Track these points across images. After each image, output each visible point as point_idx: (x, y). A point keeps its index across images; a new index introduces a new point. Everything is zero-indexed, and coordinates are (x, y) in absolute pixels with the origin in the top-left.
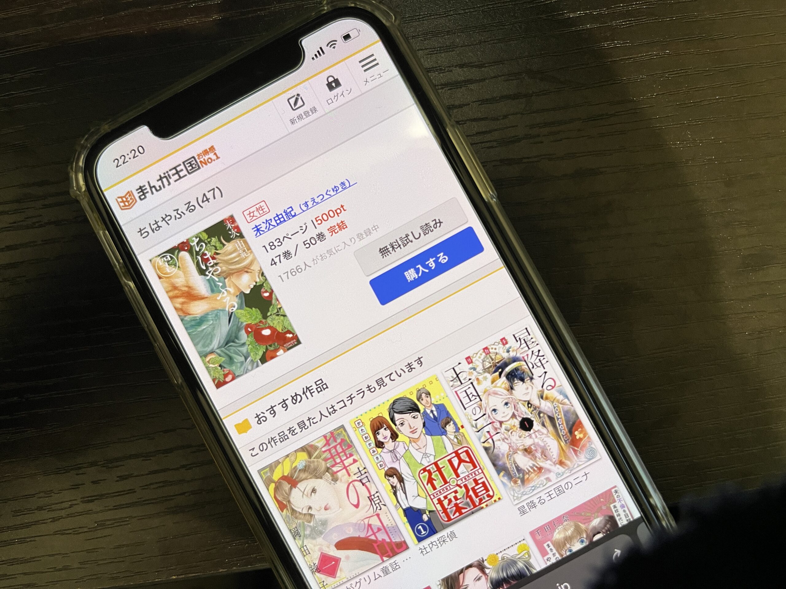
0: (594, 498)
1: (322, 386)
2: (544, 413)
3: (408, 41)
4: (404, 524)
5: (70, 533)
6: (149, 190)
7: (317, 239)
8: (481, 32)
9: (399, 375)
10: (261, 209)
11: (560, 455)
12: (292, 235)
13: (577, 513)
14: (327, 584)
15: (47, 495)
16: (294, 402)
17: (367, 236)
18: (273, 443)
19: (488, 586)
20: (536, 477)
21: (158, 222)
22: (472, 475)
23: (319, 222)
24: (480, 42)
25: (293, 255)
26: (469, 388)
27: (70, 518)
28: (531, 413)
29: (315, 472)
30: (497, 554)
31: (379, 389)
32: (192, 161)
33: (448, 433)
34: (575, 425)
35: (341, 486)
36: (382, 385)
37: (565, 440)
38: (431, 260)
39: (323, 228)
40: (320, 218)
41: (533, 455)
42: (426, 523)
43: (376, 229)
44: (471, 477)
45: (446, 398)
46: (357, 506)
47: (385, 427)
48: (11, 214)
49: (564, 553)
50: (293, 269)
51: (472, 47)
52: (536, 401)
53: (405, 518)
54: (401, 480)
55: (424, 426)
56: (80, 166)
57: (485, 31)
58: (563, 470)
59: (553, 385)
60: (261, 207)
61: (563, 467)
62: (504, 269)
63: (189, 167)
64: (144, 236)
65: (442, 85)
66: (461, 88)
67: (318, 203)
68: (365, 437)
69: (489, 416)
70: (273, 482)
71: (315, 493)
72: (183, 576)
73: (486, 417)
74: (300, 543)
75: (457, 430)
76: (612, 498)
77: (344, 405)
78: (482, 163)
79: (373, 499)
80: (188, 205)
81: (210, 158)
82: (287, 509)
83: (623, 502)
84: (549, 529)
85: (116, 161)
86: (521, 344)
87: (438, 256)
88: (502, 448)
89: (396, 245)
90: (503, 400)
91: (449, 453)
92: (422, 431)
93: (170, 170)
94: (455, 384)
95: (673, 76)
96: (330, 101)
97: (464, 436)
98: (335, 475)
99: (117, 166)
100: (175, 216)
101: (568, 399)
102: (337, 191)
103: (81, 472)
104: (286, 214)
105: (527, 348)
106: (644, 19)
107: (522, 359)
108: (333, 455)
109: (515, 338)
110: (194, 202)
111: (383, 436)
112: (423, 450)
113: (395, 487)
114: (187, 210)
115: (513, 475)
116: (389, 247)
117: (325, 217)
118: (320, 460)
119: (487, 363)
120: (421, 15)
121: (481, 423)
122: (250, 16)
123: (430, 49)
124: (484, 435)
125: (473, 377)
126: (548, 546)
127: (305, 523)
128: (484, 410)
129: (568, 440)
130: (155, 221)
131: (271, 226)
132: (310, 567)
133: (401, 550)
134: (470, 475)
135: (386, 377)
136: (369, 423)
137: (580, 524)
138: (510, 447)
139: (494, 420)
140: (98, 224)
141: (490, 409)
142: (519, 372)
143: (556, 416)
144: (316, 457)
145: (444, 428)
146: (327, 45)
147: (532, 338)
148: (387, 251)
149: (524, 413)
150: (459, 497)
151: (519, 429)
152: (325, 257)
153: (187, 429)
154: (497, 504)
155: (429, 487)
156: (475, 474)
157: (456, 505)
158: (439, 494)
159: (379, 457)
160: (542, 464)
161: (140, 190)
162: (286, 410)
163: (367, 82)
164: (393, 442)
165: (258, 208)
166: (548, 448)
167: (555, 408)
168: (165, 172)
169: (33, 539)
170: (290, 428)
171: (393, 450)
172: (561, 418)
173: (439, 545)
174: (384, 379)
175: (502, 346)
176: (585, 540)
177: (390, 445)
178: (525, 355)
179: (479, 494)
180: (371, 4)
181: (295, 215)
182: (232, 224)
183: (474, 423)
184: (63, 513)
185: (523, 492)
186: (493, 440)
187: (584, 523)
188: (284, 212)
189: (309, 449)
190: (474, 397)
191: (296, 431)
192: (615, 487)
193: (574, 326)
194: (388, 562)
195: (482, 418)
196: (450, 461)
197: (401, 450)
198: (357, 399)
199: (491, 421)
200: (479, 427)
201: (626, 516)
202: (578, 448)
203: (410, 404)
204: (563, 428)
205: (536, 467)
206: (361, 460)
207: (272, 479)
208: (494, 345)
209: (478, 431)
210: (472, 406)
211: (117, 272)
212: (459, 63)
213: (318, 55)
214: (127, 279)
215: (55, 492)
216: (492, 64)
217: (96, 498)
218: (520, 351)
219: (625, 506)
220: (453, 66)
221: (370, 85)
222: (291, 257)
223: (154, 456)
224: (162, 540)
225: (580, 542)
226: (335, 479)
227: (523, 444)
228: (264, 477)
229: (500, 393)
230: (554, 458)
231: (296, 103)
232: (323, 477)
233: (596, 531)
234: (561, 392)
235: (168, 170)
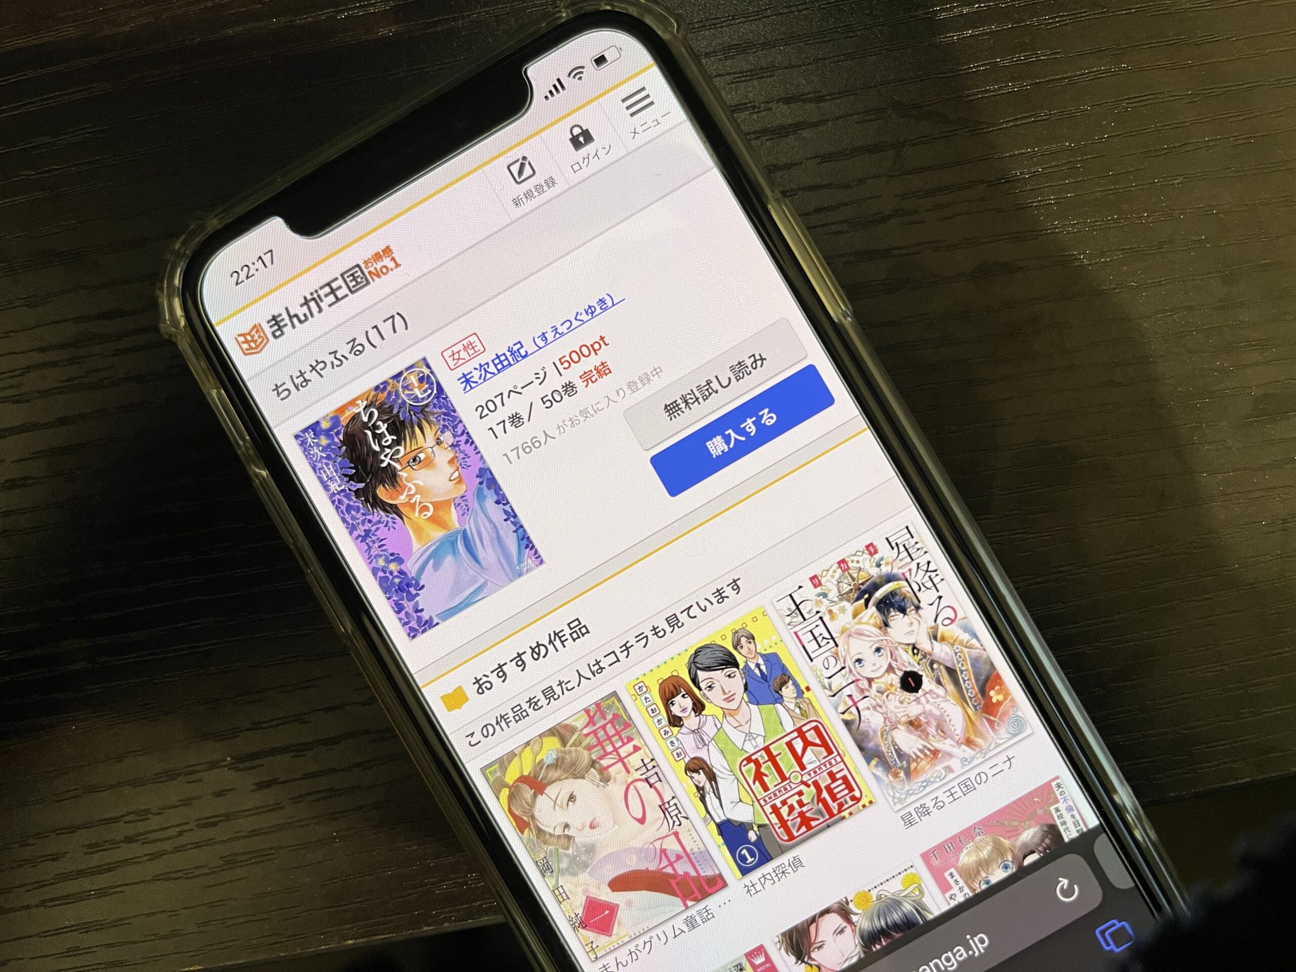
0: (1023, 797)
1: (580, 629)
2: (939, 663)
3: (700, 63)
4: (719, 846)
5: (181, 878)
6: (287, 321)
7: (563, 393)
8: (817, 42)
9: (704, 608)
11: (966, 730)
12: (522, 388)
13: (997, 822)
14: (597, 946)
15: (141, 818)
16: (536, 656)
17: (644, 385)
18: (503, 724)
19: (857, 942)
20: (929, 766)
21: (305, 372)
22: (825, 766)
23: (566, 365)
24: (817, 60)
25: (525, 420)
26: (817, 626)
27: (179, 853)
28: (919, 664)
29: (573, 768)
30: (869, 891)
31: (672, 632)
32: (357, 272)
33: (785, 699)
34: (990, 680)
35: (616, 789)
36: (676, 626)
37: (973, 705)
38: (749, 421)
39: (573, 374)
40: (568, 358)
41: (923, 731)
42: (755, 844)
43: (657, 373)
44: (824, 768)
45: (779, 643)
46: (642, 821)
47: (684, 692)
48: (65, 365)
49: (978, 886)
50: (527, 443)
51: (804, 68)
52: (925, 644)
53: (720, 837)
54: (712, 777)
55: (746, 689)
56: (174, 286)
57: (824, 42)
58: (973, 753)
59: (953, 617)
60: (471, 344)
61: (972, 749)
62: (868, 431)
63: (351, 281)
64: (282, 396)
65: (754, 133)
66: (786, 136)
67: (562, 334)
68: (652, 710)
69: (850, 671)
70: (505, 787)
71: (574, 801)
72: (365, 940)
73: (846, 673)
74: (551, 882)
75: (800, 693)
76: (1053, 796)
77: (616, 659)
78: (825, 258)
79: (667, 809)
80: (352, 343)
81: (385, 267)
82: (530, 829)
83: (1070, 803)
85: (235, 275)
86: (899, 553)
87: (761, 414)
88: (873, 720)
89: (691, 398)
90: (872, 643)
91: (788, 731)
92: (743, 698)
93: (321, 288)
94: (794, 620)
95: (1134, 105)
96: (576, 167)
97: (811, 703)
98: (605, 772)
99: (237, 284)
100: (332, 363)
101: (978, 640)
102: (592, 313)
103: (194, 777)
104: (512, 354)
105: (909, 559)
106: (1085, 12)
107: (902, 577)
108: (601, 740)
109: (890, 543)
110: (362, 339)
111: (681, 707)
112: (745, 728)
113: (703, 789)
114: (350, 352)
115: (891, 764)
116: (679, 401)
117: (575, 357)
118: (579, 748)
119: (845, 586)
120: (719, 18)
121: (838, 682)
122: (439, 29)
123: (735, 73)
124: (843, 702)
125: (823, 609)
126: (952, 875)
127: (560, 850)
128: (842, 660)
129: (979, 704)
130: (300, 371)
131: (488, 374)
132: (570, 920)
133: (715, 888)
134: (822, 766)
135: (682, 612)
136: (658, 686)
137: (1002, 839)
138: (885, 719)
139: (859, 677)
140: (209, 380)
141: (851, 658)
142: (897, 598)
143: (960, 668)
144: (574, 745)
145: (778, 693)
146: (569, 75)
147: (916, 543)
148: (677, 408)
149: (907, 664)
150: (805, 802)
151: (899, 690)
152: (577, 422)
153: (364, 704)
154: (866, 811)
155: (757, 787)
156: (830, 764)
157: (802, 814)
158: (773, 798)
159: (675, 741)
160: (938, 745)
161: (274, 322)
162: (523, 670)
163: (635, 133)
164: (696, 716)
165: (466, 345)
166: (948, 719)
167: (956, 654)
168: (313, 291)
169: (118, 889)
170: (530, 700)
171: (697, 730)
172: (966, 670)
173: (776, 879)
174: (679, 615)
175: (869, 557)
177: (691, 721)
178: (905, 570)
180: (638, 5)
181: (524, 357)
184: (167, 846)
185: (908, 791)
186: (857, 708)
187: (1009, 838)
188: (509, 351)
189: (562, 731)
190: (825, 641)
191: (540, 704)
192: (1057, 778)
193: (983, 520)
194: (695, 909)
195: (839, 674)
196: (790, 745)
197: (709, 729)
198: (637, 649)
199: (854, 679)
200: (835, 688)
201: (1076, 824)
202: (995, 716)
203: (721, 655)
204: (971, 686)
205: (929, 750)
206: (645, 747)
207: (504, 782)
208: (855, 555)
209: (834, 696)
210: (822, 655)
211: (241, 456)
212: (783, 96)
213: (554, 91)
214: (257, 466)
215: (154, 812)
216: (837, 96)
217: (218, 819)
218: (898, 564)
219: (1074, 808)
220: (773, 101)
221: (641, 139)
222: (523, 422)
223: (311, 749)
224: (328, 882)
225: (1003, 868)
226: (606, 779)
227: (905, 713)
228: (491, 779)
229: (867, 633)
230: (958, 735)
231: (521, 172)
232: (586, 775)
233: (1028, 851)
234: (967, 629)
235: (317, 288)
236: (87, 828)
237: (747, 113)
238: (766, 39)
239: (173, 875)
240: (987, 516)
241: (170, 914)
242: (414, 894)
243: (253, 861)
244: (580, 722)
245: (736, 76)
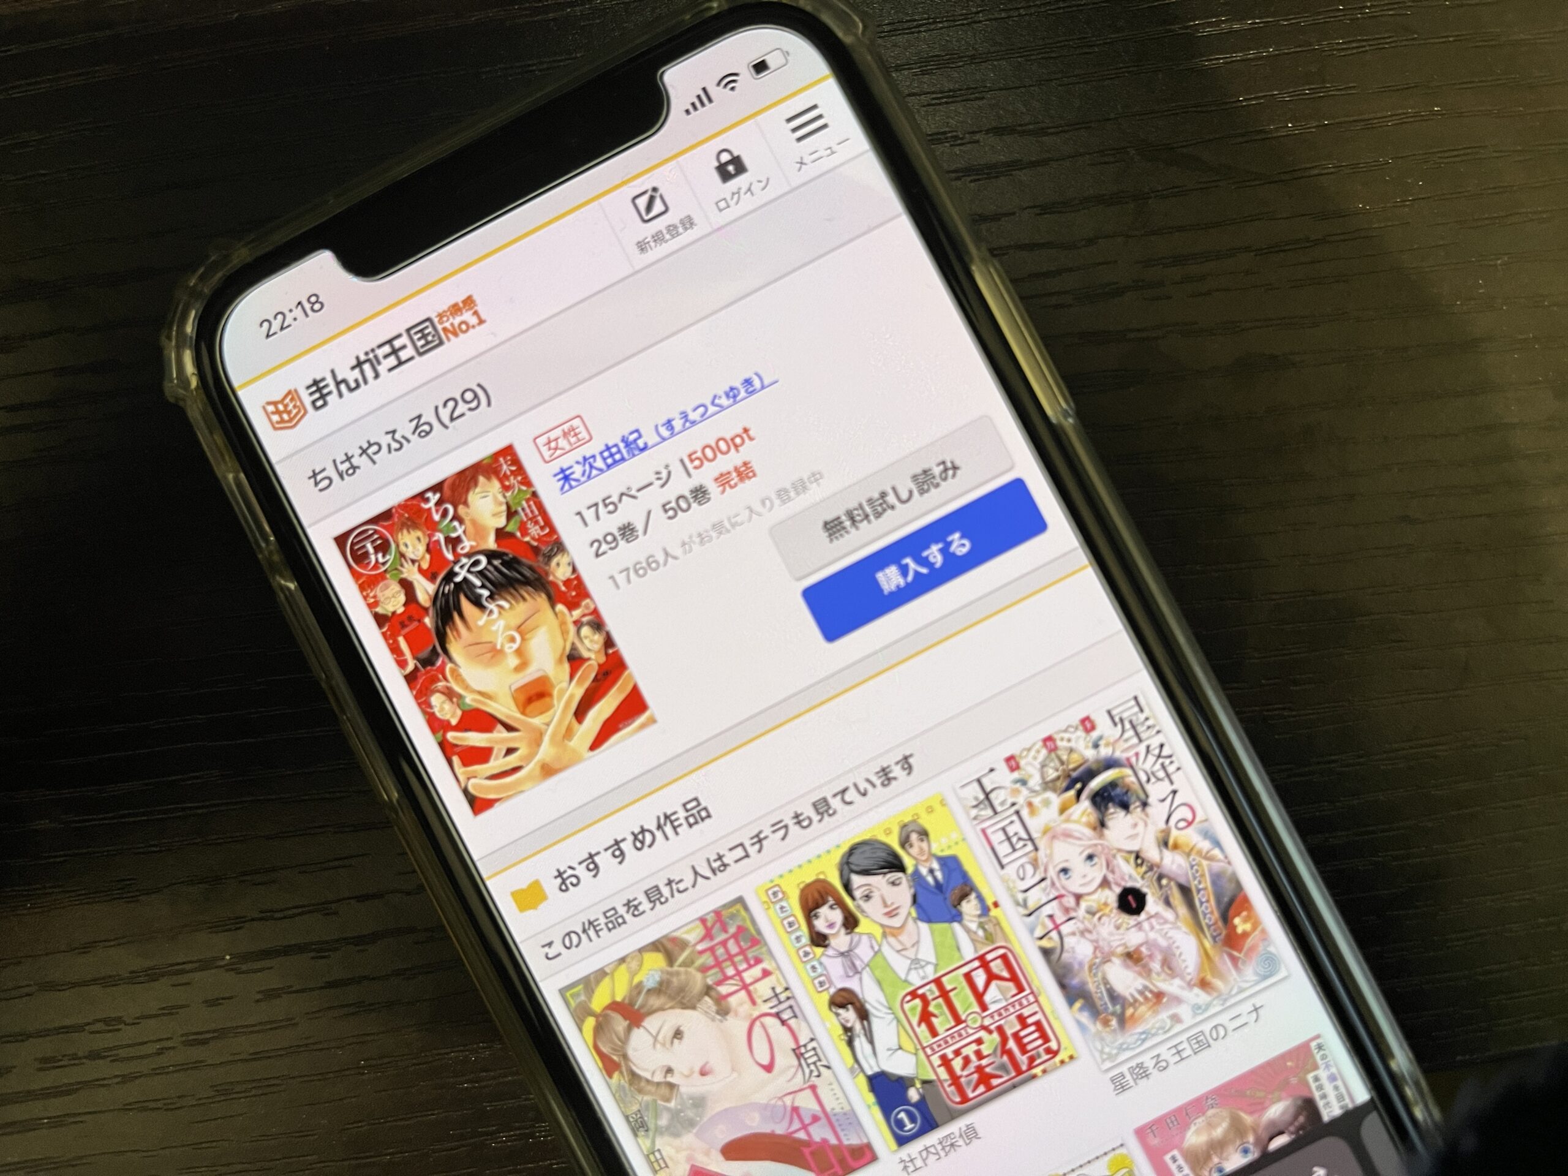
0: (1273, 1060)
1: (699, 812)
2: (1170, 879)
3: (890, 76)
4: (869, 1107)
5: (157, 1109)
6: (332, 387)
7: (691, 500)
9: (862, 791)
10: (572, 433)
11: (1201, 968)
12: (639, 490)
13: (1237, 1091)
15: (111, 1028)
16: (639, 845)
17: (798, 494)
18: (592, 932)
20: (1150, 1013)
21: (352, 456)
22: (1014, 1006)
23: (697, 463)
24: (1040, 81)
25: (640, 532)
26: (1012, 822)
27: (156, 1077)
28: (1143, 878)
32: (427, 327)
33: (966, 917)
34: (1235, 904)
35: (736, 1026)
36: (825, 814)
37: (1212, 935)
38: (934, 548)
39: (705, 476)
40: (699, 454)
41: (1144, 967)
42: (916, 1105)
43: (816, 480)
44: (1012, 1010)
45: (961, 843)
46: (769, 1068)
47: (831, 901)
50: (640, 563)
51: (1023, 90)
52: (1152, 853)
53: (871, 1094)
54: (863, 1015)
55: (915, 900)
56: (186, 335)
57: (1050, 58)
58: (1208, 998)
59: (1190, 817)
60: (573, 430)
61: (1208, 993)
62: (1091, 568)
63: (419, 339)
64: (321, 485)
65: (956, 171)
66: (997, 177)
67: (694, 423)
68: (789, 923)
69: (1053, 884)
70: (591, 1015)
71: (680, 1039)
73: (1047, 886)
75: (985, 910)
76: (1311, 1061)
78: (1042, 339)
80: (415, 422)
81: (464, 322)
82: (621, 1073)
83: (1334, 1070)
84: (1175, 1123)
85: (266, 324)
86: (1123, 731)
87: (950, 539)
88: (1079, 950)
89: (859, 515)
90: (1082, 848)
91: (968, 958)
92: (909, 914)
93: (380, 346)
94: (983, 813)
95: (1449, 160)
97: (999, 924)
98: (723, 1003)
99: (268, 336)
100: (389, 446)
101: (1222, 849)
102: (735, 397)
103: (180, 979)
104: (627, 444)
105: (1135, 740)
106: (1390, 37)
108: (721, 959)
109: (1112, 718)
110: (429, 416)
111: (827, 921)
112: (911, 953)
113: (851, 1029)
114: (414, 433)
115: (1101, 1008)
116: (844, 518)
117: (709, 453)
118: (691, 970)
119: (1051, 771)
120: (915, 20)
121: (1035, 897)
123: (933, 93)
124: (1042, 924)
125: (1021, 800)
126: (1174, 1159)
127: (660, 1102)
128: (1042, 869)
129: (1220, 934)
130: (346, 455)
131: (593, 470)
133: (862, 1162)
134: (1009, 1007)
135: (835, 796)
136: (798, 893)
137: (1242, 1114)
138: (1096, 948)
139: (1063, 892)
140: (225, 461)
141: (1055, 867)
142: (1118, 791)
144: (684, 964)
145: (956, 908)
146: (719, 84)
147: (1147, 719)
148: (838, 528)
149: (1127, 878)
150: (985, 1053)
151: (1115, 911)
152: (708, 539)
153: (408, 893)
154: (1064, 1069)
155: (923, 1030)
156: (1021, 1004)
157: (980, 1069)
158: (944, 1046)
159: (817, 966)
160: (1163, 985)
161: (314, 389)
162: (620, 863)
163: (802, 163)
164: (847, 934)
165: (566, 430)
166: (1178, 953)
167: (1192, 867)
168: (368, 349)
169: (79, 1119)
170: (629, 902)
171: (848, 952)
172: (1205, 889)
173: (942, 1154)
174: (830, 800)
175: (1084, 734)
176: (1251, 1147)
177: (840, 940)
179: (1029, 1047)
181: (643, 450)
182: (510, 465)
183: (1020, 897)
184: (143, 1066)
185: (1122, 1044)
186: (1060, 933)
187: (1251, 1113)
188: (622, 441)
189: (669, 946)
190: (1021, 843)
191: (641, 908)
192: (1318, 1037)
193: (1233, 689)
195: (1038, 886)
196: (968, 977)
197: (864, 952)
198: (773, 842)
199: (1057, 894)
200: (1032, 905)
201: (1340, 1098)
202: (1240, 951)
203: (884, 855)
204: (1209, 910)
205: (1151, 992)
206: (777, 972)
207: (590, 1009)
208: (1066, 731)
209: (1030, 915)
210: (1015, 862)
211: (263, 563)
212: (994, 124)
213: (698, 104)
214: (283, 577)
215: (128, 1022)
216: (1066, 128)
217: (212, 1035)
218: (1123, 745)
219: (1338, 1077)
220: (981, 131)
221: (810, 171)
222: (637, 537)
223: (336, 949)
224: (351, 1126)
225: (1241, 1152)
226: (723, 1011)
227: (1123, 942)
228: (573, 1004)
229: (1077, 834)
230: (1189, 974)
231: (649, 208)
232: (698, 1005)
233: (1276, 1130)
234: (1208, 835)
235: (374, 345)
236: (41, 1036)
237: (947, 144)
238: (976, 50)
239: (152, 1105)
240: (1236, 685)
241: (145, 1154)
242: (463, 1146)
243: (253, 1092)
244: (693, 935)
245: (934, 96)
